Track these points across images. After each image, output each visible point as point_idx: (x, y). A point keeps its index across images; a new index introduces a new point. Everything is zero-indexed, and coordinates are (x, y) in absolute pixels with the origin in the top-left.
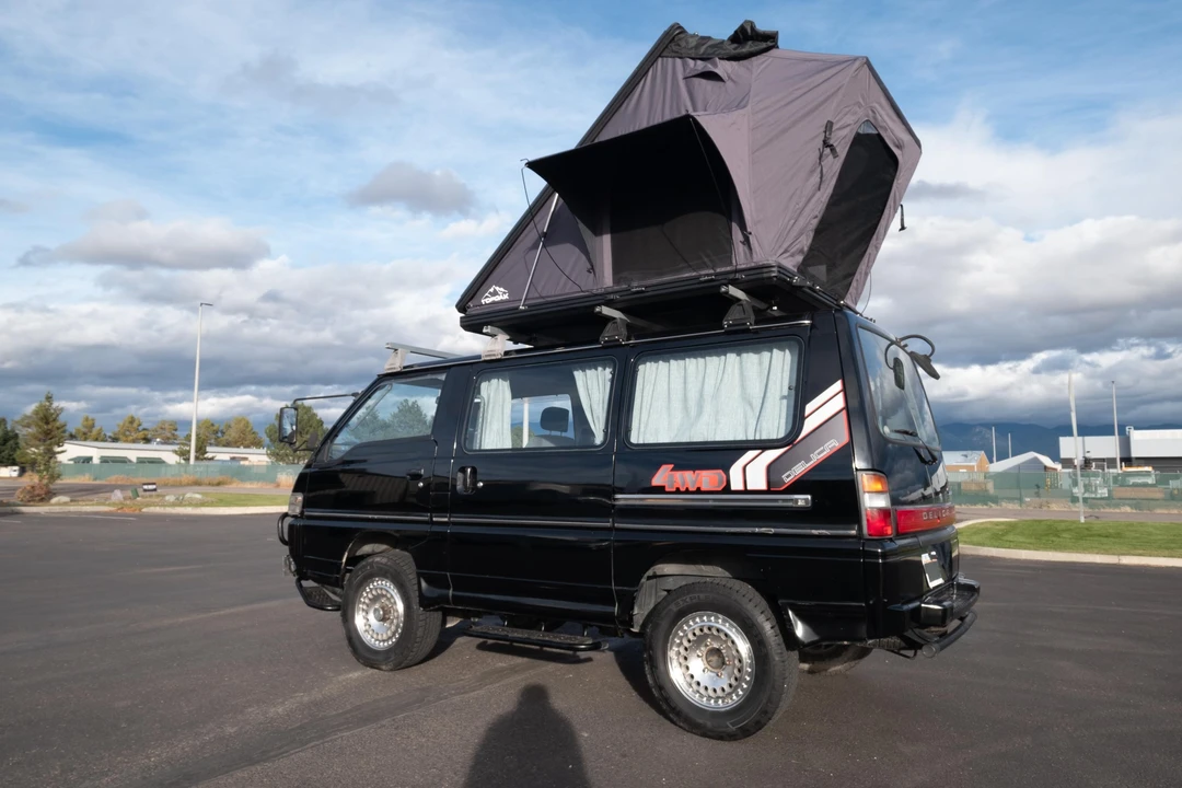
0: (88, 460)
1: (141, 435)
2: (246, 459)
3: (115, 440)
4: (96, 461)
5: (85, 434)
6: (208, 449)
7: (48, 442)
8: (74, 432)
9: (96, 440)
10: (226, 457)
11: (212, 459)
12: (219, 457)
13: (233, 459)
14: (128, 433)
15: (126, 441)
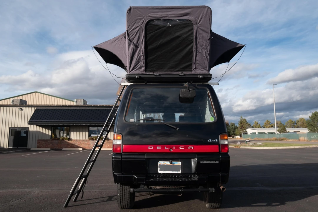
0: (255, 133)
1: (270, 126)
2: (299, 132)
3: (264, 127)
4: (257, 134)
5: (255, 126)
6: (287, 129)
7: (242, 129)
8: (253, 126)
9: (259, 128)
10: (293, 131)
11: (288, 132)
12: (290, 131)
13: (294, 132)
14: (267, 125)
15: (267, 128)
